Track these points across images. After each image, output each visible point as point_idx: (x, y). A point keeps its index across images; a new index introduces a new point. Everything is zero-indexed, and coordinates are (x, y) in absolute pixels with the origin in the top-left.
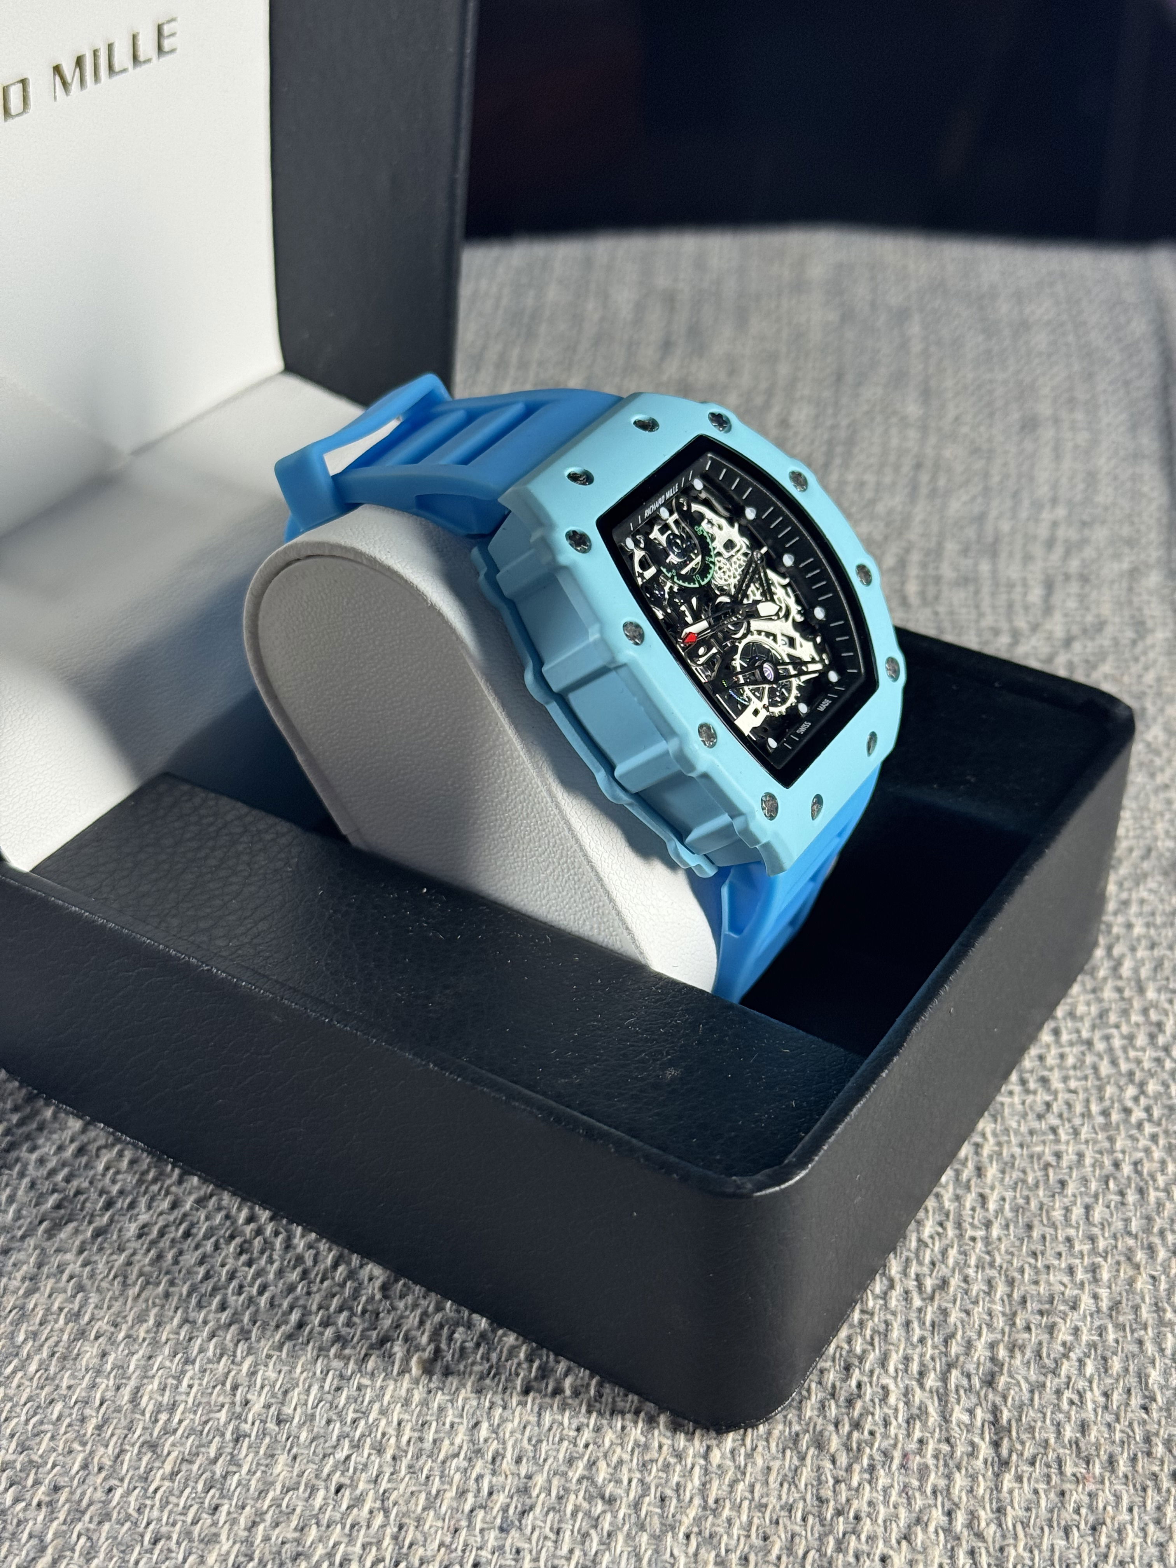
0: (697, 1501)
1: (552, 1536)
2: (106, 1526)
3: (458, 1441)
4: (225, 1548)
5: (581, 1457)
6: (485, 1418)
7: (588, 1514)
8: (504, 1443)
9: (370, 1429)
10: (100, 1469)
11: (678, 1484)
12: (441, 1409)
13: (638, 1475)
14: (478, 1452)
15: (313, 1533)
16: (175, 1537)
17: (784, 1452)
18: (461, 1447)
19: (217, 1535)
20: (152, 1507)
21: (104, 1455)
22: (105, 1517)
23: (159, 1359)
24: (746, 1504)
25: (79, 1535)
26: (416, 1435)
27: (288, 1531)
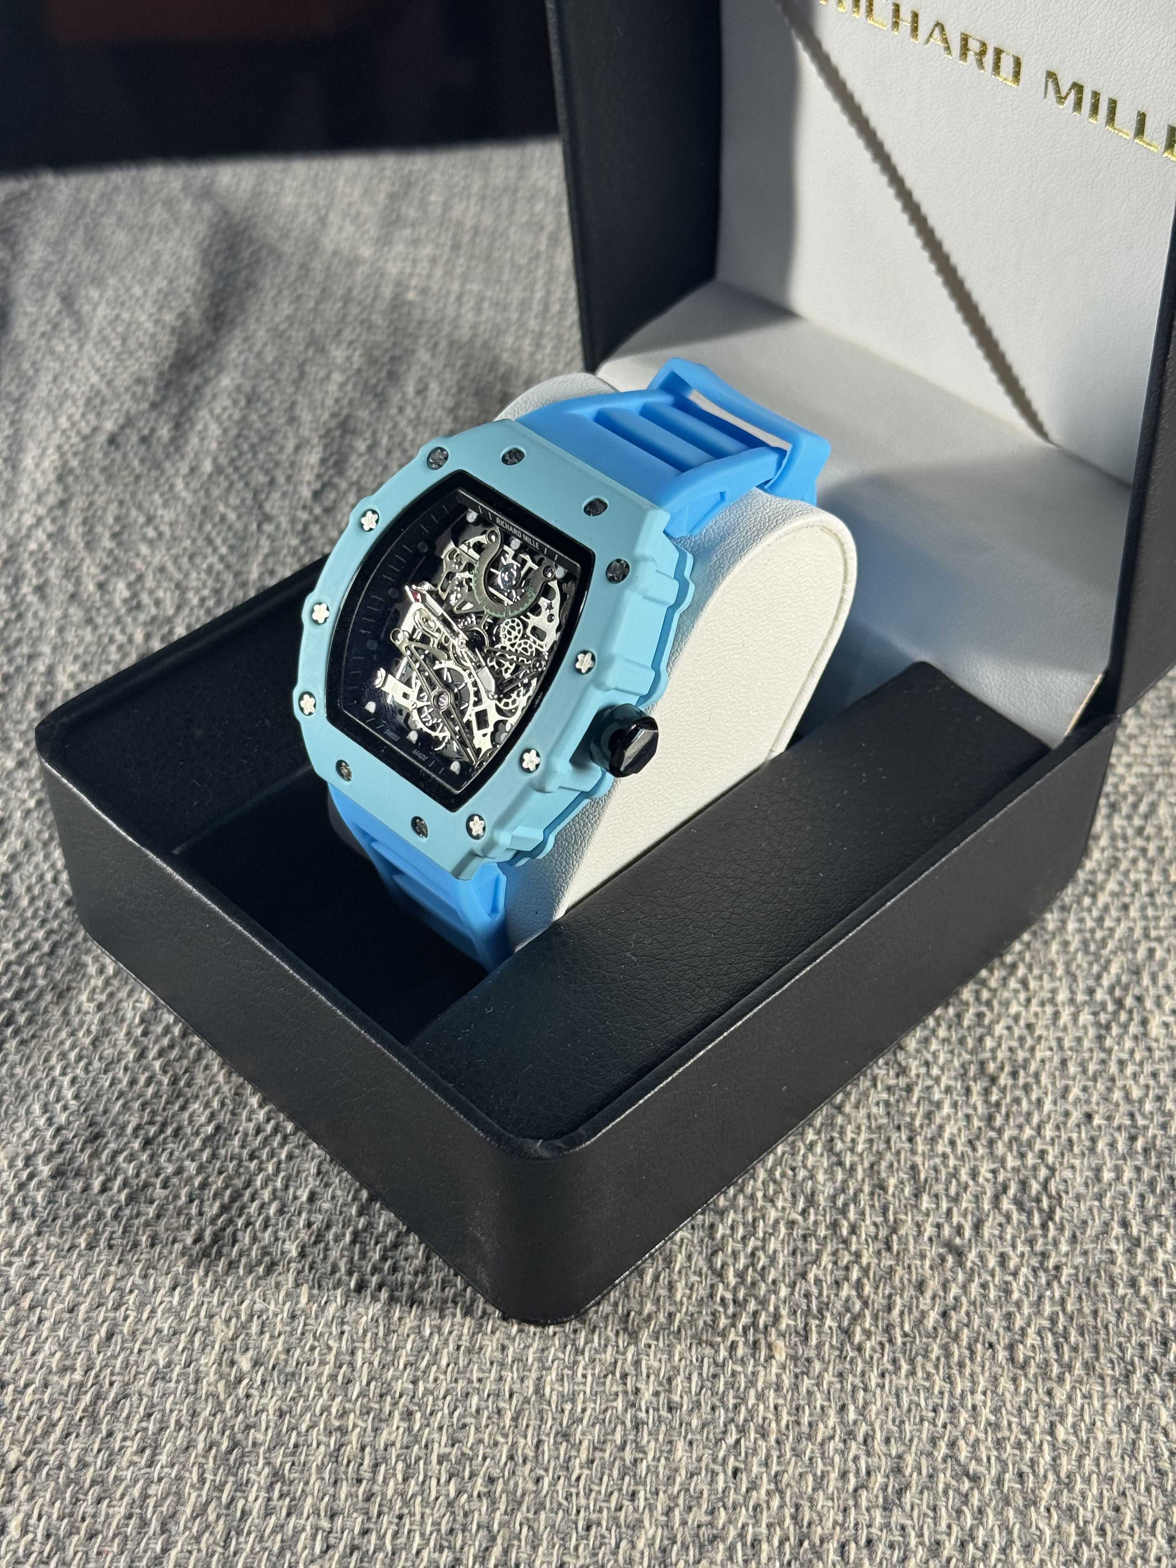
0: (1051, 1477)
1: (931, 1514)
2: (543, 1515)
3: (831, 1423)
4: (651, 1533)
5: (942, 1437)
6: (850, 1401)
7: (957, 1491)
8: (872, 1425)
9: (751, 1413)
10: (524, 1462)
11: (1031, 1460)
12: (810, 1393)
13: (995, 1453)
14: (851, 1434)
15: (722, 1516)
16: (604, 1524)
17: (1120, 1426)
18: (834, 1428)
19: (640, 1521)
20: (578, 1494)
21: (526, 1446)
22: (541, 1506)
23: (553, 1350)
24: (1094, 1477)
25: (521, 1525)
26: (793, 1418)
27: (699, 1515)
